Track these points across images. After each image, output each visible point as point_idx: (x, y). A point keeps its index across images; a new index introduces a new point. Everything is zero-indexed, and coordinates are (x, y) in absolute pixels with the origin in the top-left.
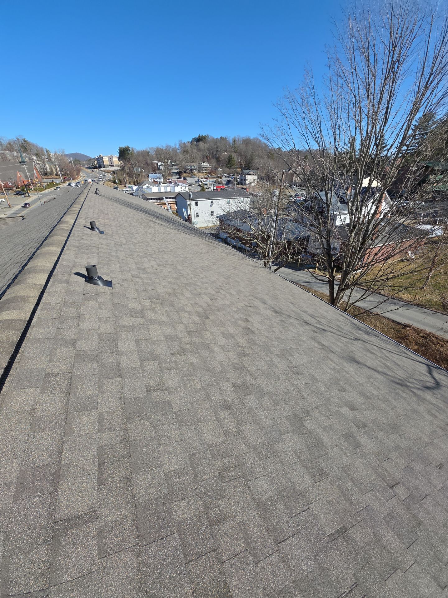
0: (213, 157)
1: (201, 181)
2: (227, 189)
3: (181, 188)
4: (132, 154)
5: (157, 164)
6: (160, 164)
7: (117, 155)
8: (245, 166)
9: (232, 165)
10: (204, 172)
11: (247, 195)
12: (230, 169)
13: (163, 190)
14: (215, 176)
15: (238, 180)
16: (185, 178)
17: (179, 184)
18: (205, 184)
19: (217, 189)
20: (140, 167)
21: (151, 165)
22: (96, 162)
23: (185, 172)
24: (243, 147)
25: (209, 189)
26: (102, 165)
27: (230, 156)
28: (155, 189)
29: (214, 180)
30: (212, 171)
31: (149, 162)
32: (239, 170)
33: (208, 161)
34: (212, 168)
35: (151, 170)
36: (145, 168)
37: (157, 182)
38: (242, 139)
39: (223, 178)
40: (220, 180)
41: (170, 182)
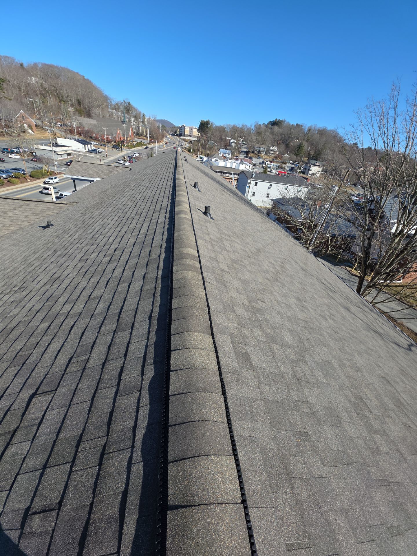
0: (283, 143)
1: (265, 164)
2: (288, 175)
3: (245, 167)
4: (210, 128)
5: (230, 140)
6: (232, 141)
7: (197, 127)
8: (313, 156)
9: (300, 153)
10: (270, 155)
11: (306, 185)
12: (297, 156)
13: (228, 165)
14: (280, 161)
15: (302, 168)
16: (251, 158)
17: (245, 162)
18: (268, 167)
19: (279, 174)
20: (214, 141)
21: (224, 140)
22: (178, 130)
23: (253, 152)
24: (317, 137)
25: (270, 172)
26: (183, 134)
27: (301, 144)
28: (222, 163)
29: (278, 165)
30: (279, 156)
31: (223, 137)
32: (306, 159)
33: (278, 145)
34: (280, 153)
35: (223, 145)
36: (219, 143)
37: (225, 157)
38: (318, 129)
39: (288, 164)
40: (283, 165)
41: (237, 160)
